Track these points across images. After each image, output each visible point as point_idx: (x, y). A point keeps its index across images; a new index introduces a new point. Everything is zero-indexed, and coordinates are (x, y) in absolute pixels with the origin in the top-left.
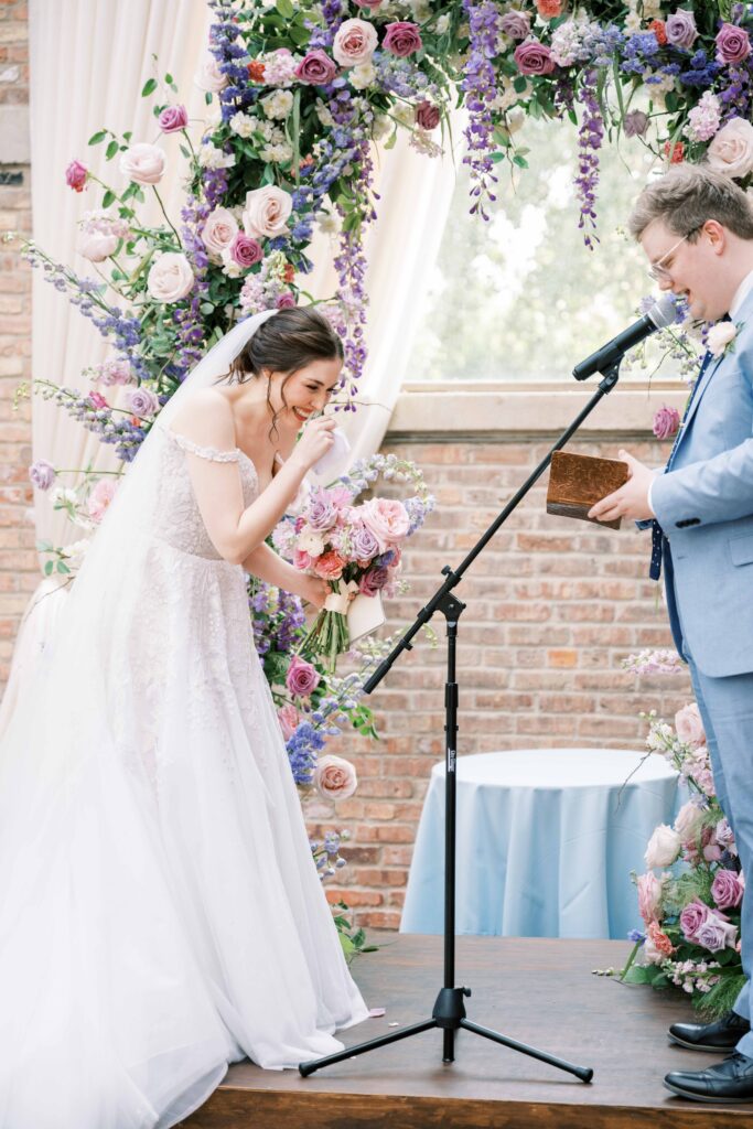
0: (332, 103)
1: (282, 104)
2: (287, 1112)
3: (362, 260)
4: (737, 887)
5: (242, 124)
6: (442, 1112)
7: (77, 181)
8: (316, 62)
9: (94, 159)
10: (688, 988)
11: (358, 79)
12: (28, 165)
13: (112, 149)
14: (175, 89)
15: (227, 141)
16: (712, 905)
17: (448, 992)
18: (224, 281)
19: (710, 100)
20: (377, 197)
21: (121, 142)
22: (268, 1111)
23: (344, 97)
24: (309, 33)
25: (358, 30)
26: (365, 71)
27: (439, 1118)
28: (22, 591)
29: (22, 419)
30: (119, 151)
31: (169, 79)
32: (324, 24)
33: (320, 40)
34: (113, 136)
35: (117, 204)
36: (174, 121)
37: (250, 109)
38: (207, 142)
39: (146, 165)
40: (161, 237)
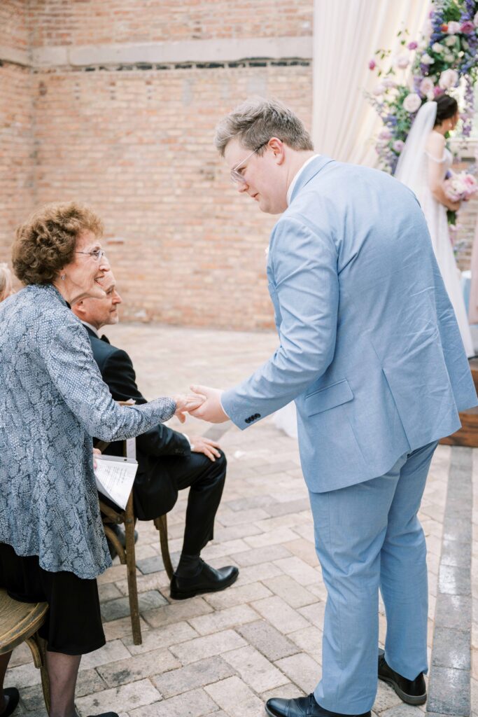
0: (469, 40)
1: (453, 40)
5: (437, 48)
7: (372, 67)
8: (469, 26)
9: (377, 59)
12: (312, 59)
13: (383, 56)
14: (408, 34)
15: (432, 55)
21: (386, 54)
23: (474, 38)
24: (461, 14)
30: (385, 57)
31: (406, 31)
32: (466, 11)
33: (466, 18)
34: (384, 51)
35: (383, 75)
36: (413, 46)
37: (442, 42)
38: (423, 54)
39: (403, 63)
40: (403, 88)
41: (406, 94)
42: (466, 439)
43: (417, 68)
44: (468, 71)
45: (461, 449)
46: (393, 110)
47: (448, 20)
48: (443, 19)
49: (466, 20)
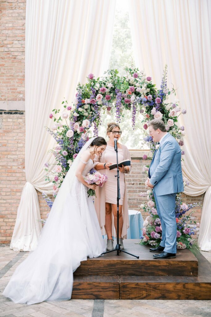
0: (94, 107)
1: (86, 106)
2: (101, 263)
3: (98, 131)
4: (160, 229)
5: (80, 109)
6: (125, 262)
7: (51, 117)
8: (93, 100)
9: (53, 113)
10: (152, 245)
11: (99, 103)
12: (25, 111)
13: (56, 112)
14: (67, 103)
15: (78, 112)
16: (155, 232)
17: (118, 245)
18: (76, 134)
19: (154, 109)
20: (101, 121)
21: (58, 111)
22: (98, 263)
23: (96, 106)
24: (90, 95)
25: (100, 96)
26: (100, 102)
27: (124, 263)
28: (22, 184)
29: (23, 154)
30: (57, 113)
31: (66, 101)
32: (92, 94)
33: (92, 97)
34: (57, 110)
35: (57, 121)
36: (70, 109)
37: (82, 107)
38: (75, 112)
39: (65, 116)
40: (66, 126)
41: (67, 129)
42: (101, 295)
43: (71, 118)
44: (95, 120)
45: (99, 300)
46: (61, 137)
47: (85, 98)
48: (83, 97)
49: (93, 98)
